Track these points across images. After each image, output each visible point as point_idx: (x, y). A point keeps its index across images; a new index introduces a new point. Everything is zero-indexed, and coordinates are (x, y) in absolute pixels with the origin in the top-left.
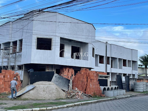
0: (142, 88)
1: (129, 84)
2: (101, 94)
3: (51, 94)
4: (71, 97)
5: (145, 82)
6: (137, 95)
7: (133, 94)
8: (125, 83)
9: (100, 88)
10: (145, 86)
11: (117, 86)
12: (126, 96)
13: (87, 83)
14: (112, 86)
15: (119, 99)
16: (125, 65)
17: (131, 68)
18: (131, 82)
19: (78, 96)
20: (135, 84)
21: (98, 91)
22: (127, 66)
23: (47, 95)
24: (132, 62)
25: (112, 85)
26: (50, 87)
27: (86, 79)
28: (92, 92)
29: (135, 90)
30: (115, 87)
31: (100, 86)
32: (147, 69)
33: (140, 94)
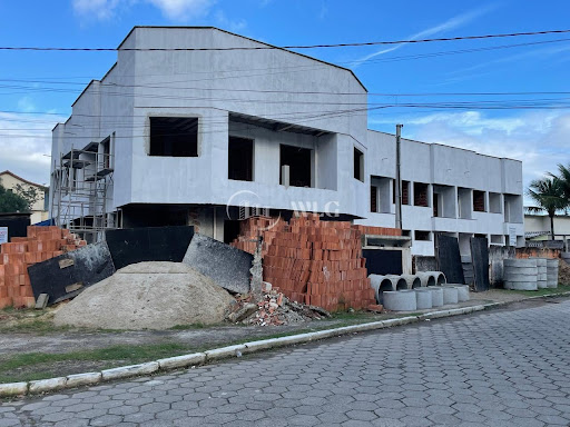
0: (535, 279)
1: (487, 267)
2: (371, 302)
3: (163, 307)
4: (240, 319)
5: (544, 258)
6: (511, 303)
7: (498, 297)
8: (470, 260)
9: (366, 282)
10: (544, 270)
11: (436, 274)
12: (469, 309)
13: (311, 264)
14: (419, 274)
15: (435, 319)
16: (479, 206)
17: (501, 217)
18: (495, 260)
19: (263, 314)
20: (507, 265)
21: (358, 293)
22: (488, 210)
23: (146, 311)
24: (503, 197)
25: (420, 270)
26: (167, 281)
27: (307, 250)
28: (330, 298)
29: (508, 285)
30: (432, 278)
31: (372, 276)
32: (555, 220)
33: (523, 297)
